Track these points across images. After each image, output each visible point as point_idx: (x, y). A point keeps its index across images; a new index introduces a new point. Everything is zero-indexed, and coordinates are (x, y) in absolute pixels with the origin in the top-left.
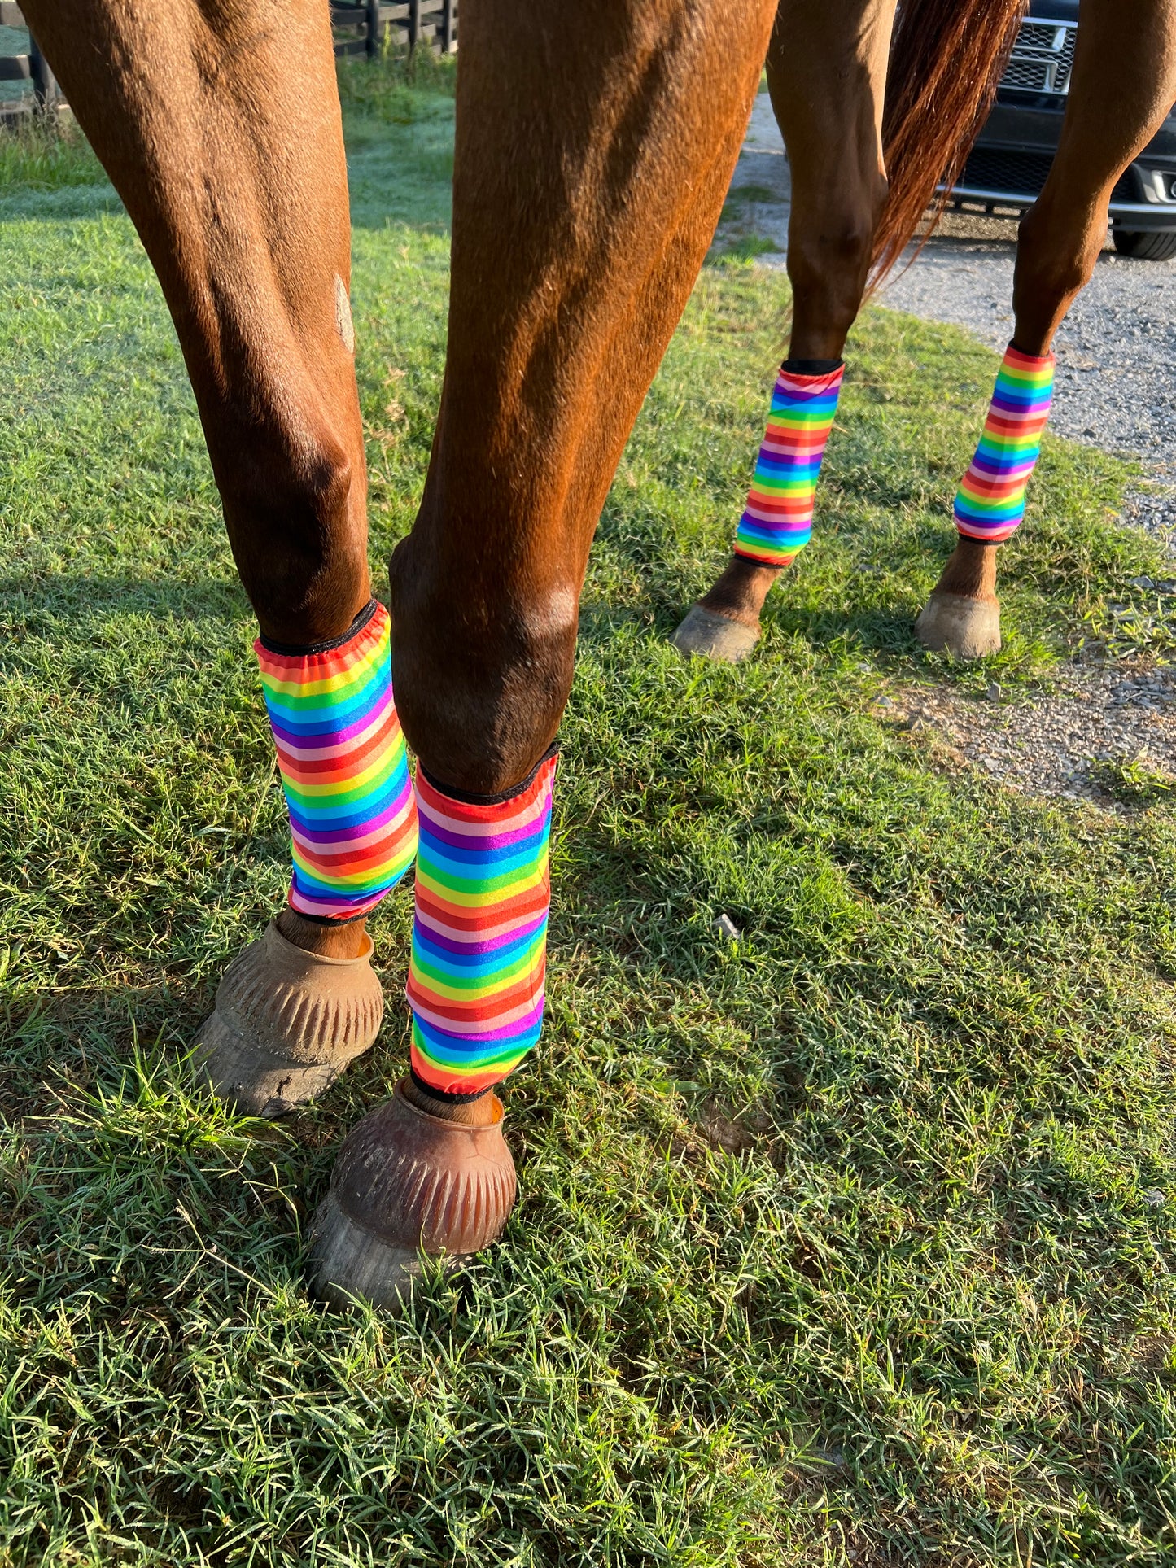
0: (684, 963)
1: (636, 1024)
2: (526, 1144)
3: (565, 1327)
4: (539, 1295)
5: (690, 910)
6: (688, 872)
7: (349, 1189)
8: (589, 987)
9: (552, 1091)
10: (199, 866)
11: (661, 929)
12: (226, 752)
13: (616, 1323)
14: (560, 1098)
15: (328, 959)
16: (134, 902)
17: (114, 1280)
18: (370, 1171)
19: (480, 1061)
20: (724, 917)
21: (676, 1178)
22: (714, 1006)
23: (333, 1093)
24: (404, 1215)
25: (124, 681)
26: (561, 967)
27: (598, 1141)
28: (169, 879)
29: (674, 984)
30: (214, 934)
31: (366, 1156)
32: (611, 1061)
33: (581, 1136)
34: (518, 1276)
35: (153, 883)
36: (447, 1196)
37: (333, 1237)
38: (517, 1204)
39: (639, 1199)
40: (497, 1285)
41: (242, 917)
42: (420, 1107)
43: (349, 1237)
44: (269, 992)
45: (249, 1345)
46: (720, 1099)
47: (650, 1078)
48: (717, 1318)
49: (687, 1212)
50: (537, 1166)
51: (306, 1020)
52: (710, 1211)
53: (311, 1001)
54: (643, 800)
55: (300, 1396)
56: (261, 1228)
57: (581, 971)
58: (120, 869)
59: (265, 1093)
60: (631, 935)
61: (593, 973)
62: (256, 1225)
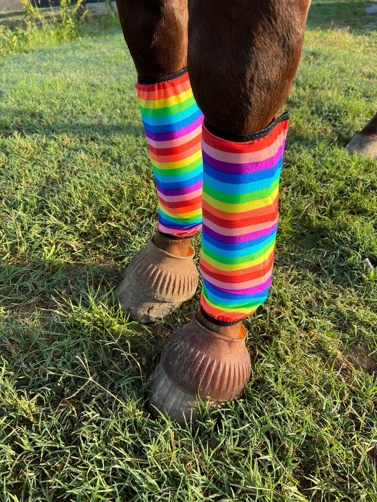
0: (344, 279)
1: (318, 304)
2: (258, 352)
3: (270, 451)
4: (257, 430)
5: (349, 256)
6: (349, 239)
7: (167, 360)
8: (295, 285)
9: (273, 329)
10: (134, 221)
11: (334, 263)
12: (151, 181)
13: (298, 454)
14: (277, 333)
15: (172, 255)
16: (106, 233)
17: (59, 384)
18: (177, 352)
19: (234, 306)
20: (367, 259)
21: (336, 381)
22: (360, 300)
23: (172, 317)
24: (191, 377)
25: (120, 157)
26: (283, 274)
27: (295, 356)
28: (121, 225)
29: (339, 288)
30: (134, 247)
31: (176, 345)
32: (305, 319)
33: (286, 352)
34: (247, 418)
35: (115, 226)
36: (213, 371)
37: (159, 382)
38: (251, 380)
39: (315, 388)
40: (236, 421)
41: (147, 241)
42: (204, 325)
43: (165, 383)
44: (146, 267)
45: (110, 427)
46: (361, 344)
47: (324, 330)
48: (357, 462)
49: (341, 399)
50: (262, 364)
51: (161, 281)
52: (354, 401)
53: (164, 273)
54: (328, 209)
55: (129, 459)
56: (129, 372)
57: (292, 277)
58: (103, 220)
59: (142, 312)
60: (318, 265)
61: (298, 279)
62: (127, 370)
